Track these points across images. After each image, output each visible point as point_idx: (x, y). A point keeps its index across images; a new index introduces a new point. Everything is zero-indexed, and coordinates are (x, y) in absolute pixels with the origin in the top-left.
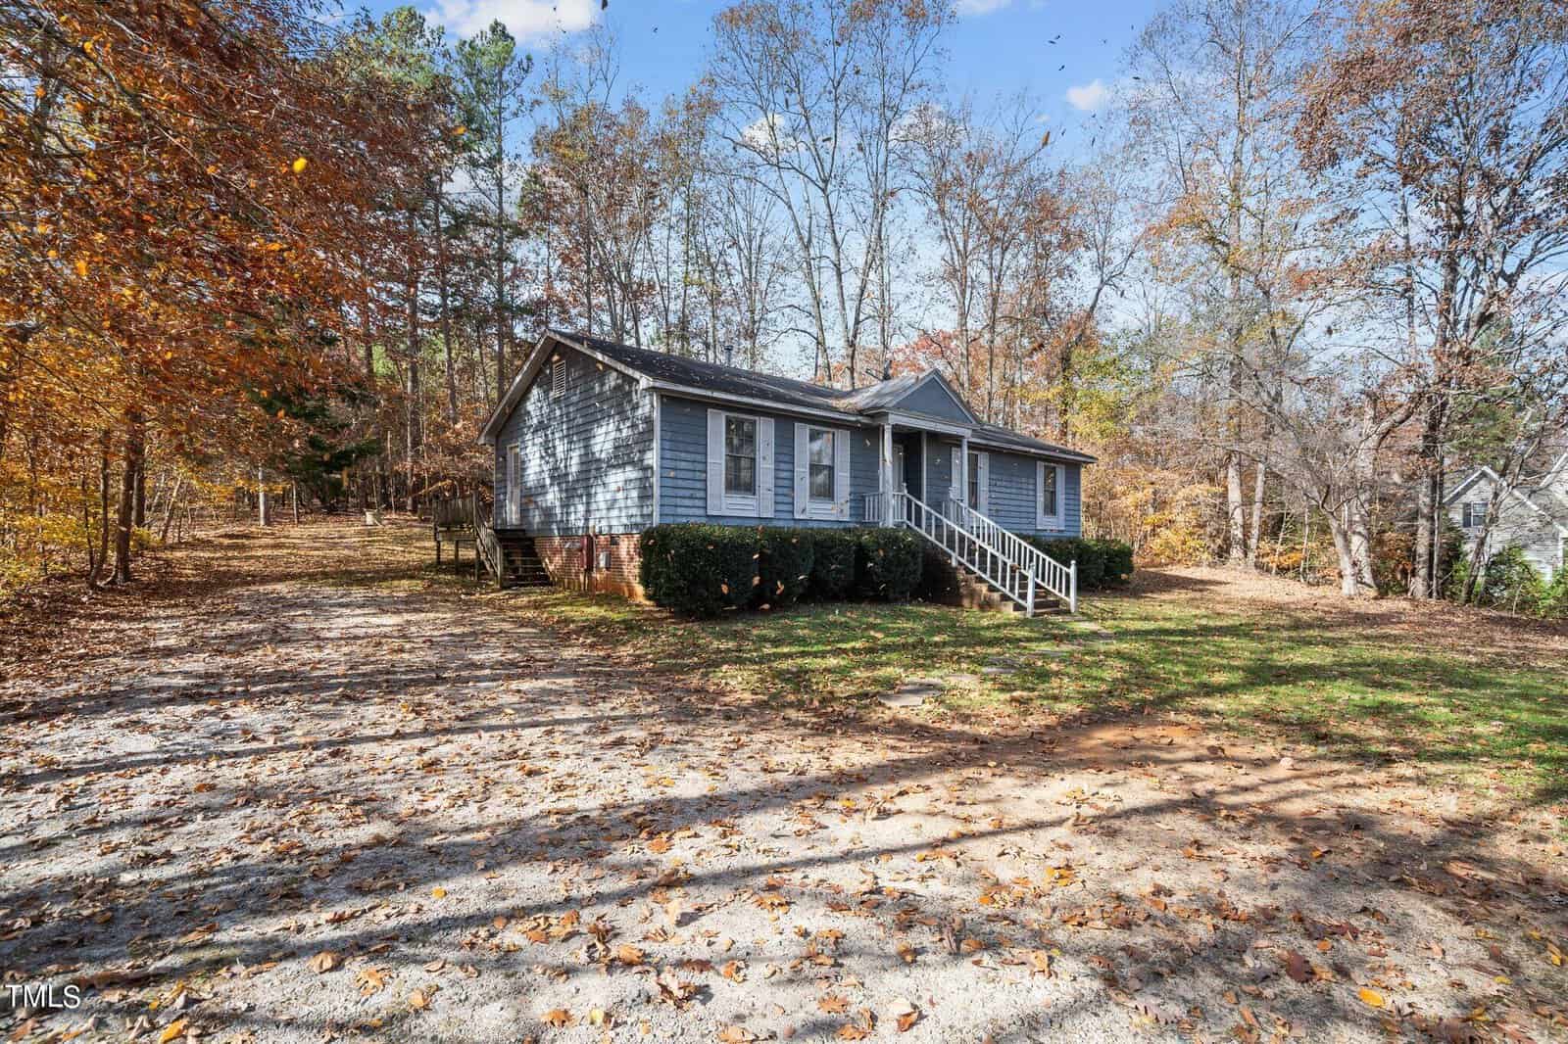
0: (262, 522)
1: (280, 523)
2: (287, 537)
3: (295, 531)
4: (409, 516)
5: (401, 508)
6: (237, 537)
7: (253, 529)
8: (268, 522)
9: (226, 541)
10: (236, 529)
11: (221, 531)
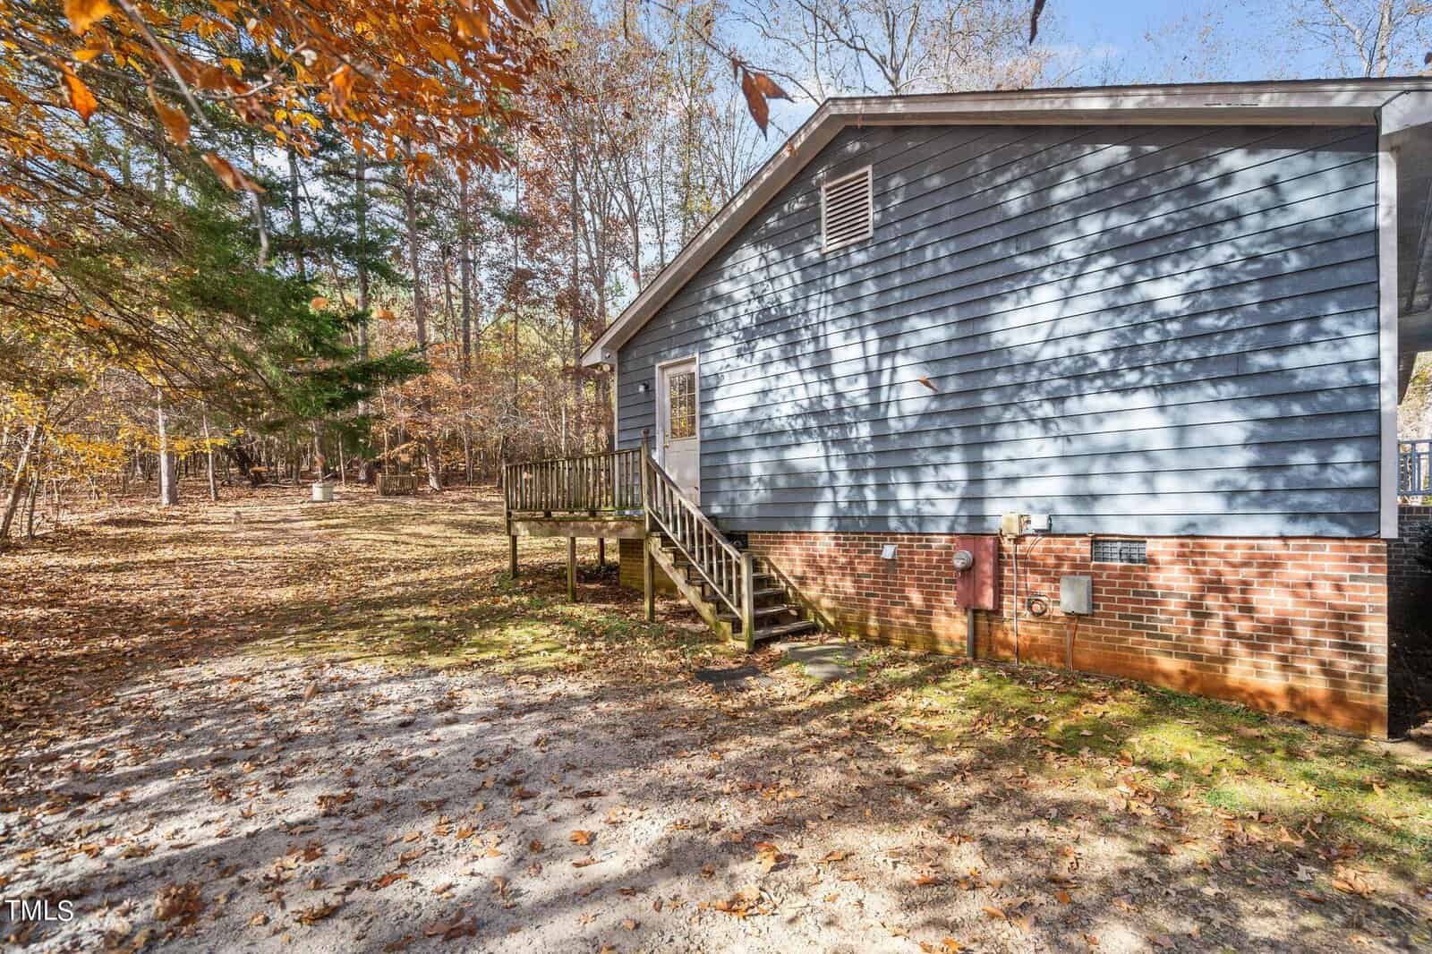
0: (165, 500)
1: (190, 500)
2: (205, 522)
3: (215, 512)
4: (362, 488)
5: (352, 478)
6: (130, 523)
7: (153, 510)
8: (174, 500)
9: (112, 531)
10: (127, 511)
11: (103, 515)
